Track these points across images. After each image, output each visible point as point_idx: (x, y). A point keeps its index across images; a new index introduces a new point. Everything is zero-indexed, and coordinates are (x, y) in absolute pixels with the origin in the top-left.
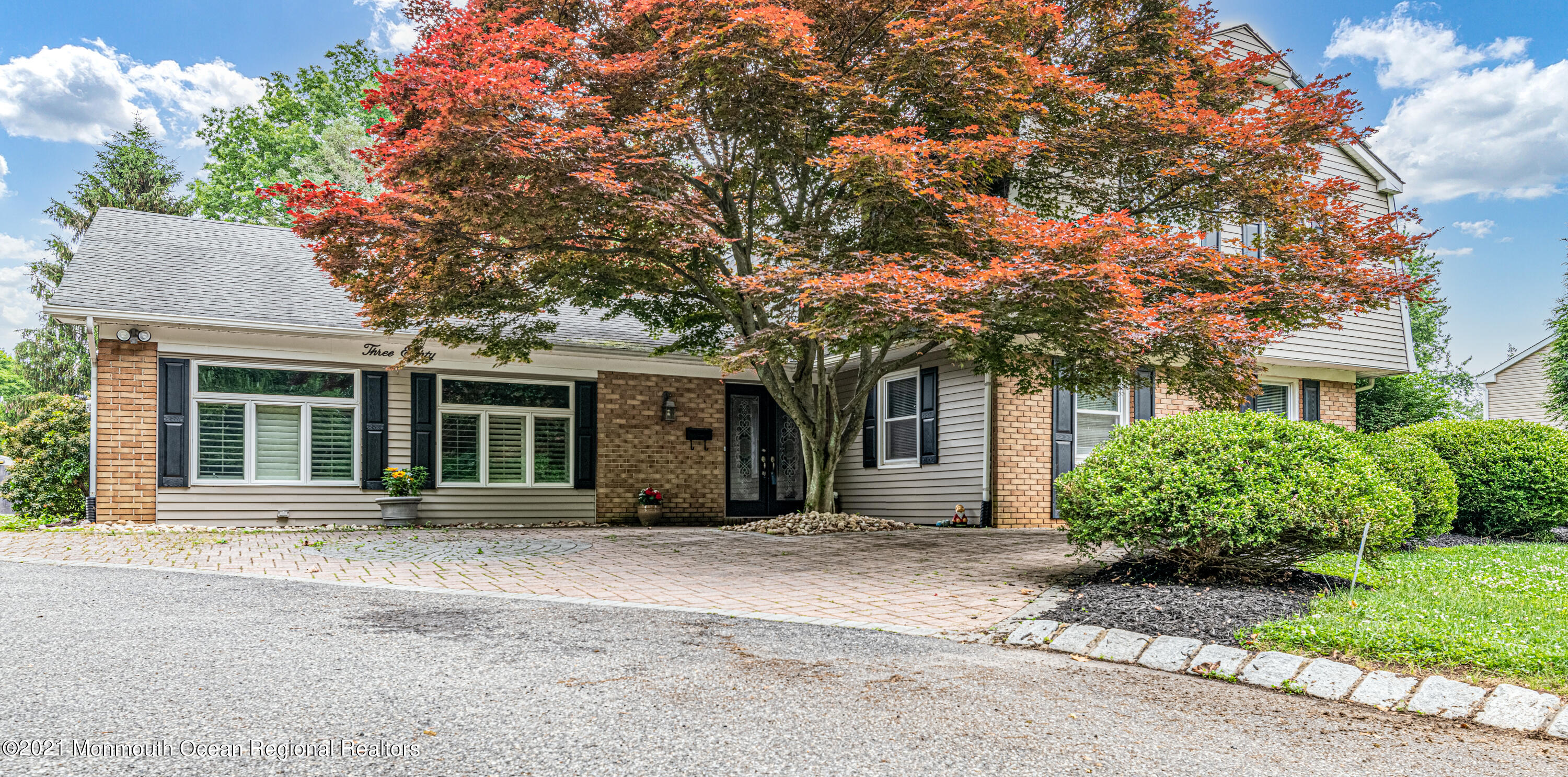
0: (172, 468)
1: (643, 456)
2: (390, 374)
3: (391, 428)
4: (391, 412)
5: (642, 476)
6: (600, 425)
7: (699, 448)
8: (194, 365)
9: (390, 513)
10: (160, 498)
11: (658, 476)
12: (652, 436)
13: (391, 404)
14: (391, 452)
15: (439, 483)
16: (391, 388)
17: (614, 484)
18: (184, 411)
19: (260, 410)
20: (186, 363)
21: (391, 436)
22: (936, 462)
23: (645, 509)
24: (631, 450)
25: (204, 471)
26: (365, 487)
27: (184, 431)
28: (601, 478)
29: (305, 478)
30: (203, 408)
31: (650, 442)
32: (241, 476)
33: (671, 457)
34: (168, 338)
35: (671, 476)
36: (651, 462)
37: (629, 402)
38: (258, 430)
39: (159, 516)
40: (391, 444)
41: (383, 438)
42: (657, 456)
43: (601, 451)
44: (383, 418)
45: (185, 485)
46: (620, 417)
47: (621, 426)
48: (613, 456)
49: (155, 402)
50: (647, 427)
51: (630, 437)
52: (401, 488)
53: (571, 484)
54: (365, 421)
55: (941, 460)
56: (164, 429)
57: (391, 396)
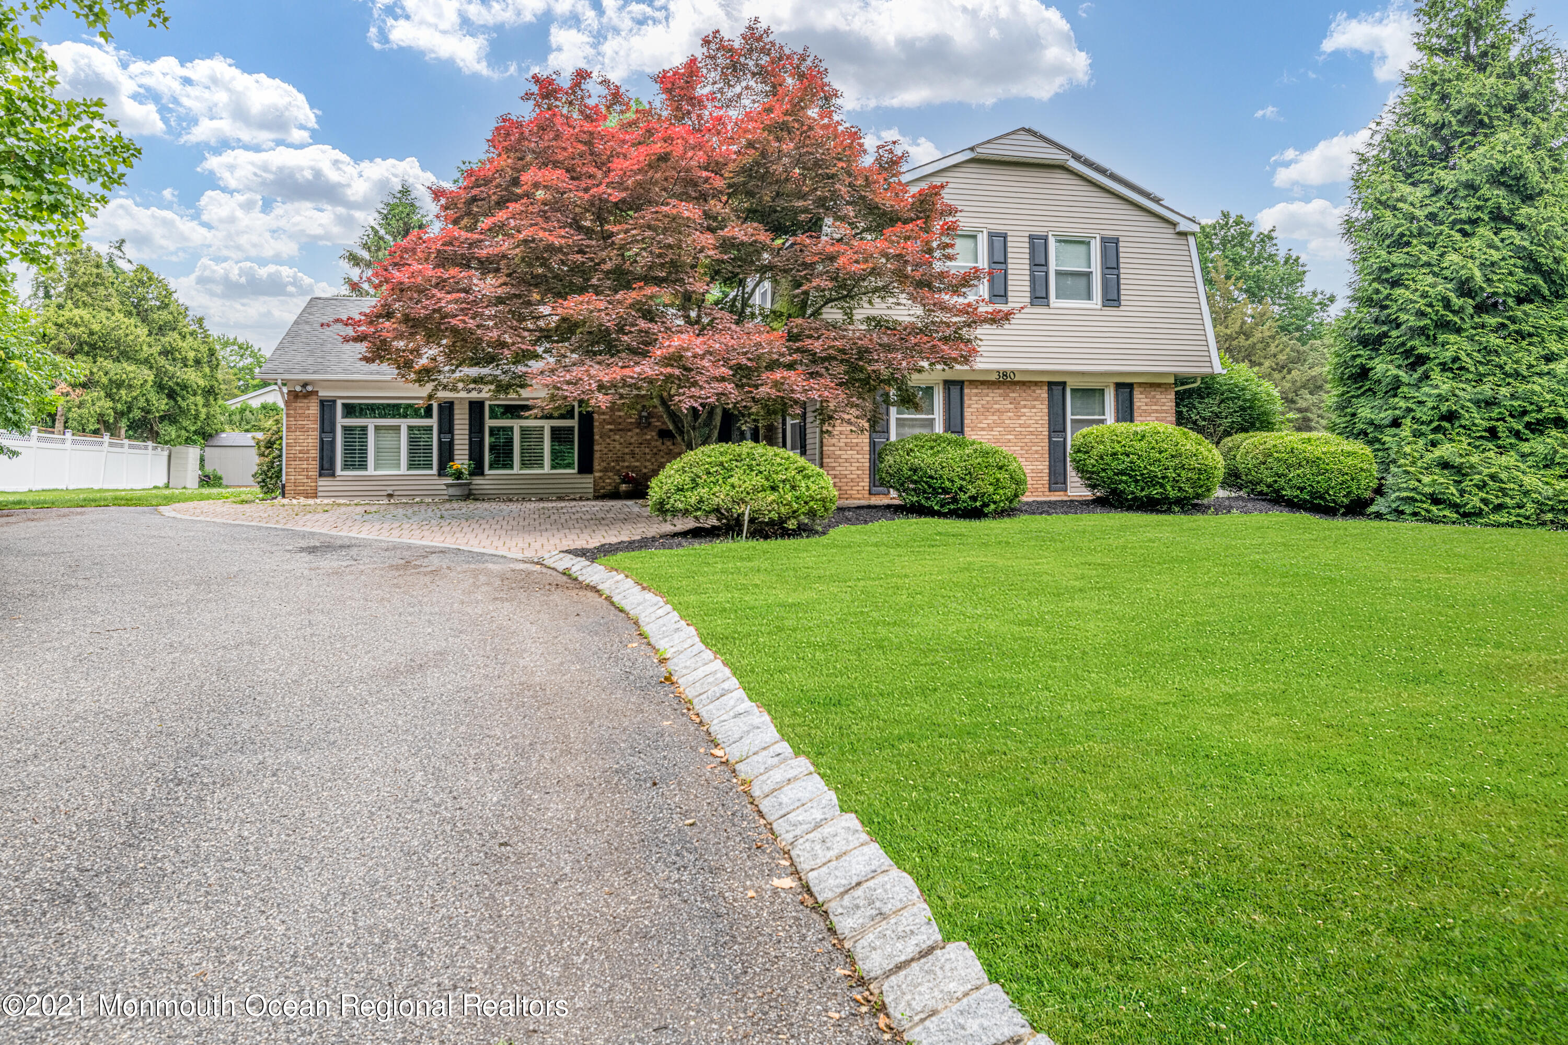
0: (326, 465)
1: (627, 450)
2: (456, 402)
3: (456, 437)
4: (456, 427)
5: (626, 464)
6: (596, 430)
7: (669, 443)
8: (339, 403)
9: (452, 491)
10: (320, 483)
11: (637, 464)
12: (633, 436)
13: (456, 422)
14: (456, 452)
15: (487, 471)
16: (456, 412)
17: (605, 470)
18: (333, 431)
19: (377, 428)
20: (334, 402)
21: (456, 442)
23: (624, 487)
24: (618, 447)
25: (346, 466)
26: (439, 475)
27: (333, 443)
28: (596, 466)
29: (403, 470)
30: (346, 429)
31: (632, 440)
32: (366, 469)
33: (647, 450)
34: (324, 388)
35: (648, 464)
36: (633, 454)
37: (617, 413)
38: (376, 441)
39: (320, 494)
40: (456, 447)
41: (451, 444)
42: (637, 450)
43: (596, 448)
44: (451, 431)
45: (333, 475)
46: (610, 424)
47: (611, 430)
48: (605, 451)
49: (317, 426)
50: (630, 430)
51: (617, 437)
52: (458, 475)
53: (575, 471)
54: (440, 432)
56: (322, 442)
57: (456, 417)
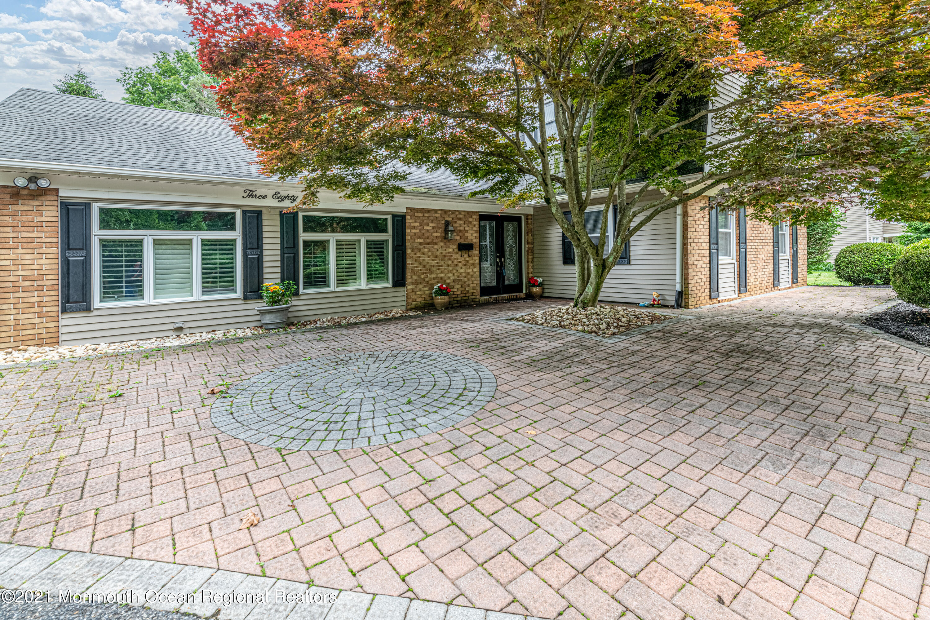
0: (74, 296)
1: (434, 263)
2: (264, 212)
3: (265, 253)
4: (265, 241)
5: (433, 276)
6: (408, 244)
7: (466, 255)
8: (95, 208)
9: (268, 319)
10: (63, 322)
11: (442, 275)
12: (439, 249)
13: (265, 235)
14: (266, 270)
15: (302, 291)
16: (265, 223)
17: (416, 283)
18: (86, 246)
19: (157, 242)
20: (87, 206)
21: (265, 258)
22: (629, 263)
23: (440, 299)
24: (427, 260)
25: (106, 295)
26: (246, 298)
27: (86, 263)
28: (409, 279)
29: (197, 294)
30: (104, 244)
31: (438, 253)
32: (142, 297)
33: (450, 262)
34: (69, 185)
35: (450, 275)
36: (439, 266)
37: (426, 228)
38: (155, 259)
39: (63, 338)
40: (266, 264)
41: (260, 260)
42: (442, 262)
43: (409, 261)
44: (259, 246)
45: (88, 309)
46: (420, 238)
47: (421, 244)
48: (416, 264)
49: (57, 239)
50: (436, 244)
51: (426, 250)
52: (275, 299)
53: (390, 284)
54: (245, 248)
55: (632, 263)
56: (66, 264)
57: (265, 229)
